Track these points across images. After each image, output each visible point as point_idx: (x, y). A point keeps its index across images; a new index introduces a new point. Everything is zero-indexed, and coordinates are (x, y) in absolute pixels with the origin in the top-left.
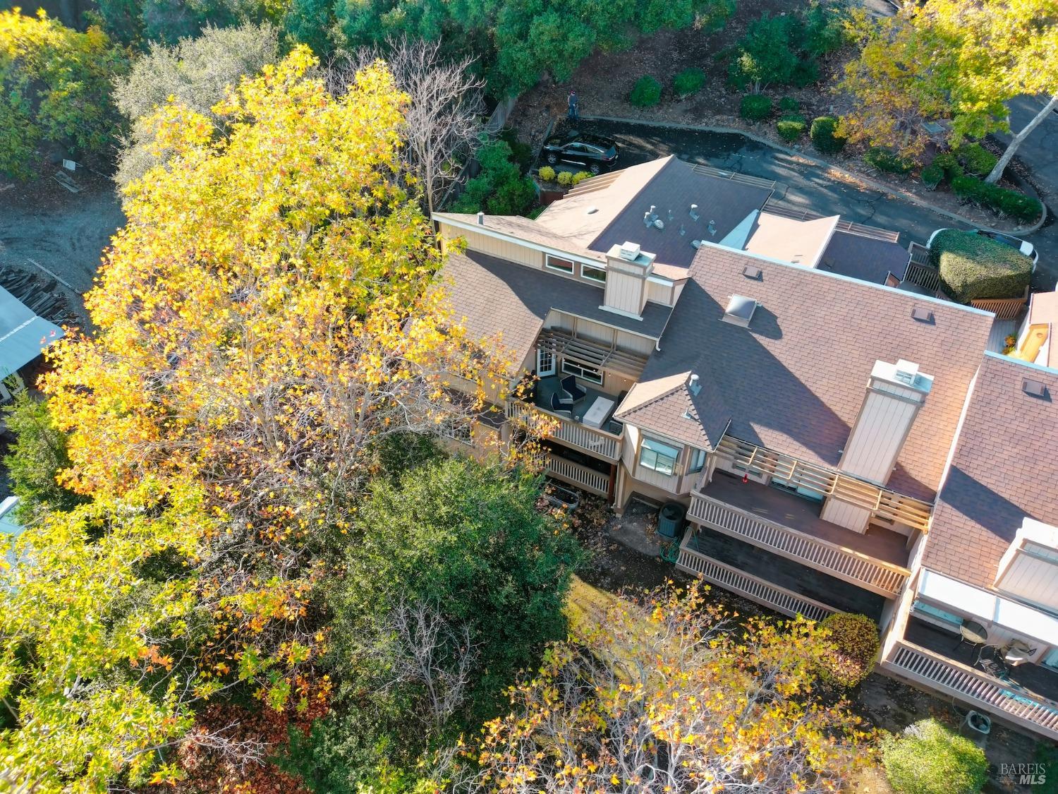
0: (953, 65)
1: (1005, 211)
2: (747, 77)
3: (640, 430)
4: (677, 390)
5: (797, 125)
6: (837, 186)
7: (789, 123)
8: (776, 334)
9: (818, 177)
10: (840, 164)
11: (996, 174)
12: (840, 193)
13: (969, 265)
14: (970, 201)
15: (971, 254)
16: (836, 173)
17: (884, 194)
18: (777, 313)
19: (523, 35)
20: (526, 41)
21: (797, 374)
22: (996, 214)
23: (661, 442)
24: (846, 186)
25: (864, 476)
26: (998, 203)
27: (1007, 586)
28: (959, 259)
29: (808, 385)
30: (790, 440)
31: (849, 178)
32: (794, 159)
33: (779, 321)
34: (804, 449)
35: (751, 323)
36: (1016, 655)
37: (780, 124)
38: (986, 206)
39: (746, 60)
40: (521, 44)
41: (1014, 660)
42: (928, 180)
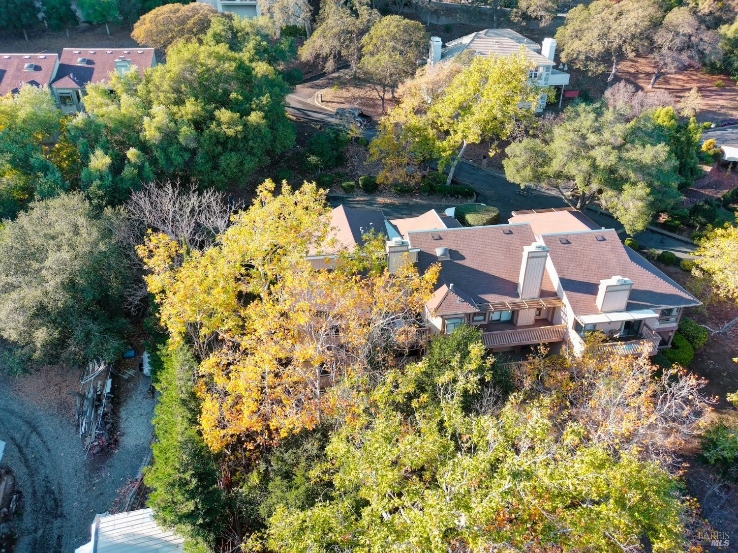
0: (426, 139)
1: (462, 195)
2: (316, 166)
3: (442, 317)
4: (447, 293)
5: (352, 183)
6: (386, 205)
7: (348, 183)
8: (463, 258)
9: (375, 204)
10: (380, 196)
11: (449, 181)
12: (390, 208)
13: (480, 216)
14: (444, 196)
15: (476, 211)
16: (380, 200)
17: (408, 204)
18: (457, 249)
19: (215, 167)
20: (218, 170)
21: (481, 270)
22: (458, 198)
23: (454, 318)
24: (390, 204)
25: (531, 297)
26: (458, 193)
27: (605, 309)
28: (475, 215)
29: (488, 272)
30: (497, 296)
31: (388, 201)
32: (357, 199)
33: (460, 252)
34: (504, 297)
35: (451, 257)
36: (617, 333)
37: (343, 185)
38: (452, 196)
39: (313, 159)
40: (216, 172)
41: (617, 336)
42: (425, 192)
